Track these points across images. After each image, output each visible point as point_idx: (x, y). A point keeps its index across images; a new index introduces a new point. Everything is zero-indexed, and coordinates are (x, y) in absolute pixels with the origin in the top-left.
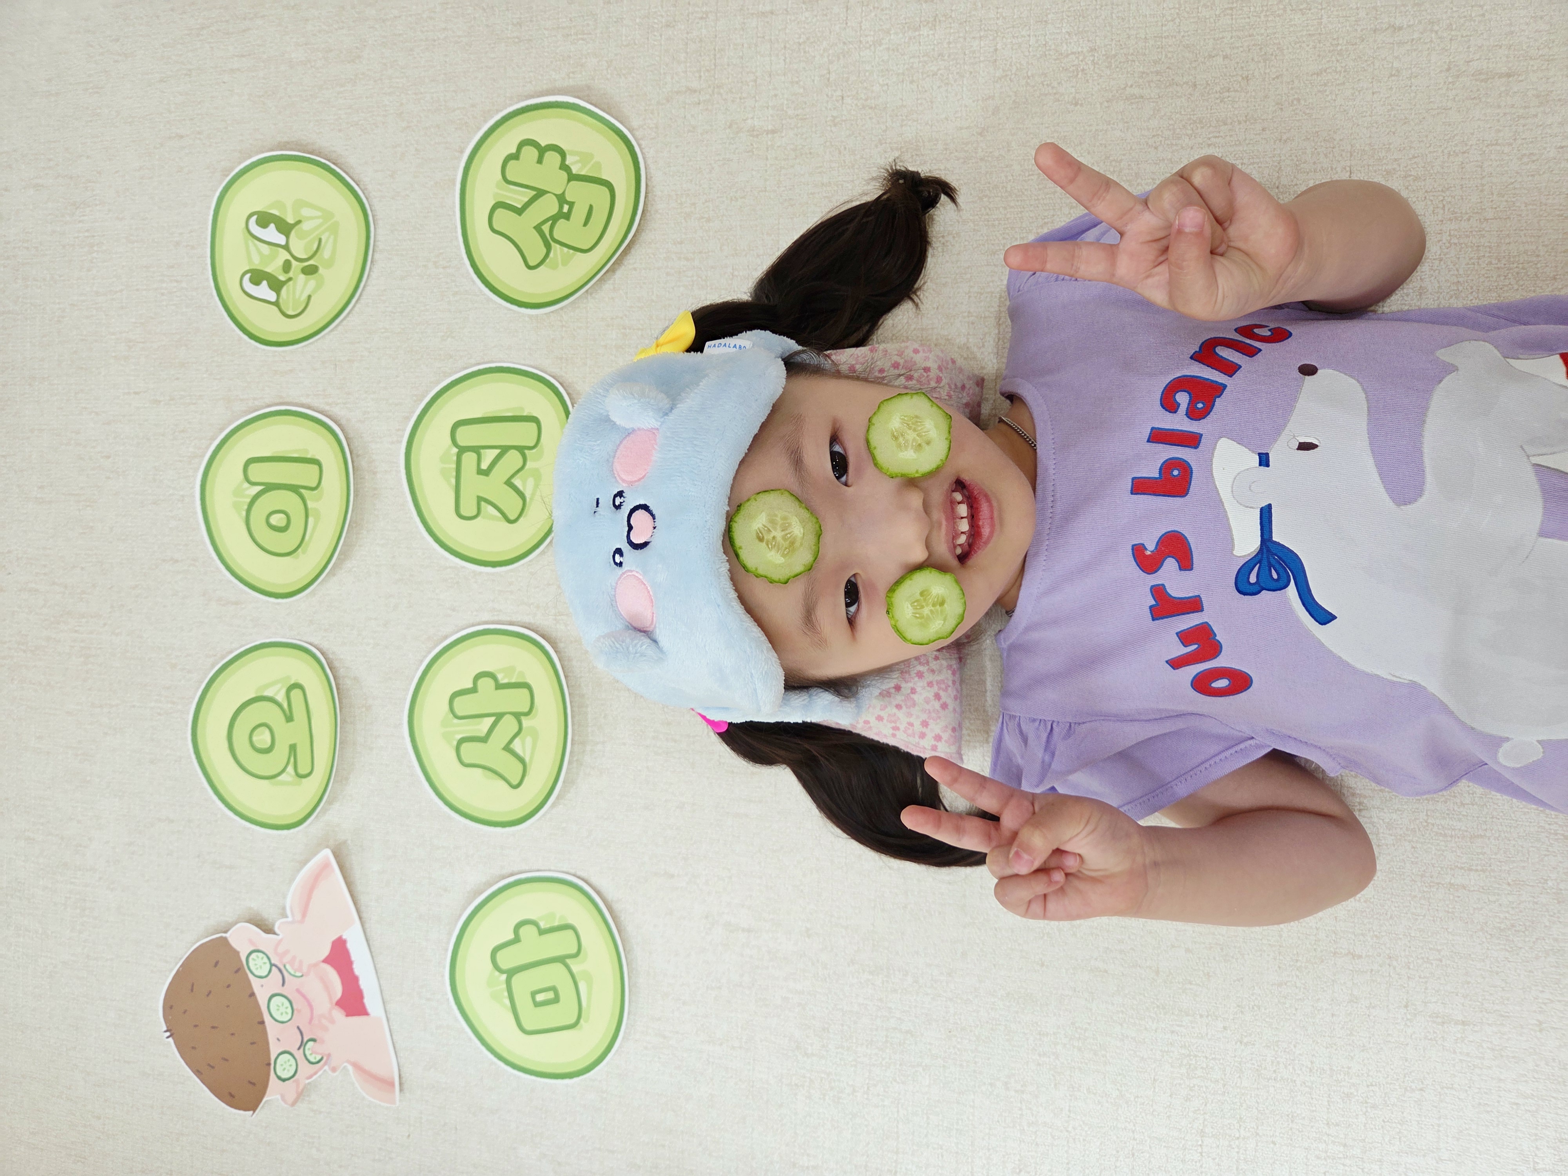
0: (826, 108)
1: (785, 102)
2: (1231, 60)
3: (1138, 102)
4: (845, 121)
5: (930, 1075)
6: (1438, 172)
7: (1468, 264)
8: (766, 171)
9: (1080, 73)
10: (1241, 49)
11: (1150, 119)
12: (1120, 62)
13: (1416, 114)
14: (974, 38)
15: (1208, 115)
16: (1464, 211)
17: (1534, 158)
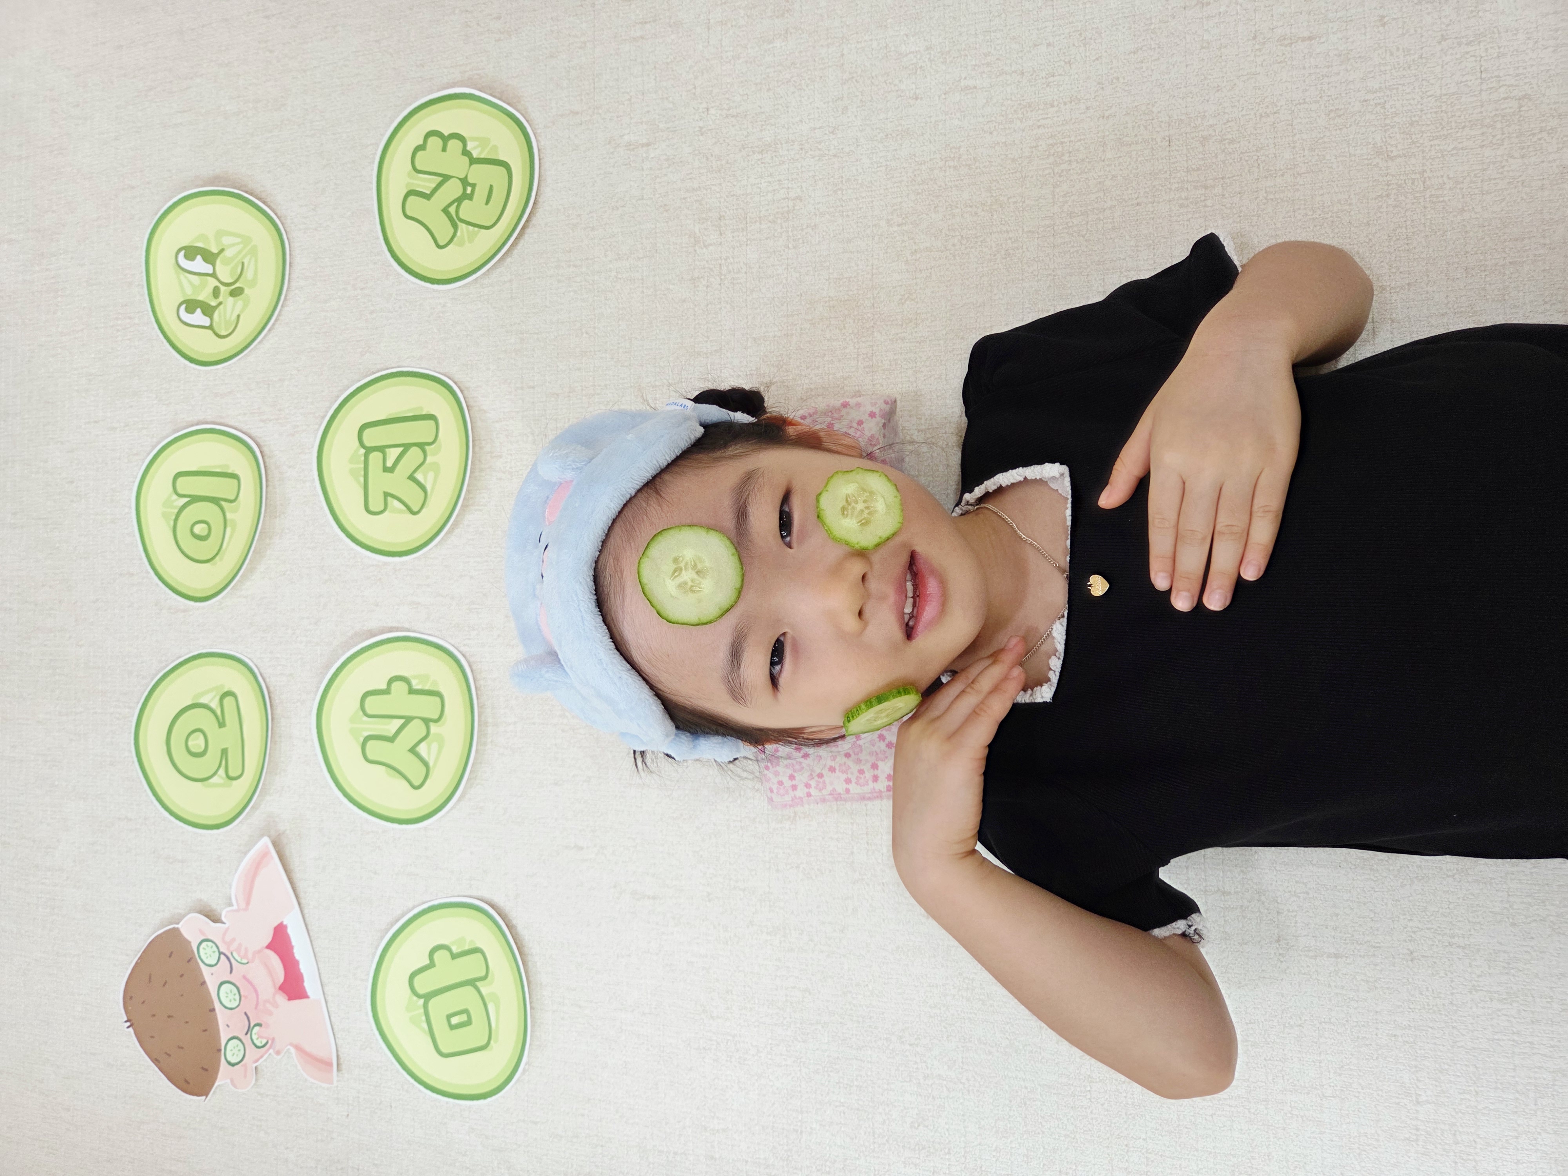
0: (693, 119)
1: (658, 117)
2: (1054, 47)
3: (972, 93)
4: (710, 130)
5: (828, 1032)
6: (1251, 134)
7: (1285, 217)
8: (643, 180)
9: (919, 70)
10: (1063, 36)
11: (984, 106)
12: (954, 58)
13: (1227, 81)
14: (822, 46)
15: (1036, 99)
16: (1278, 169)
17: (1341, 113)
